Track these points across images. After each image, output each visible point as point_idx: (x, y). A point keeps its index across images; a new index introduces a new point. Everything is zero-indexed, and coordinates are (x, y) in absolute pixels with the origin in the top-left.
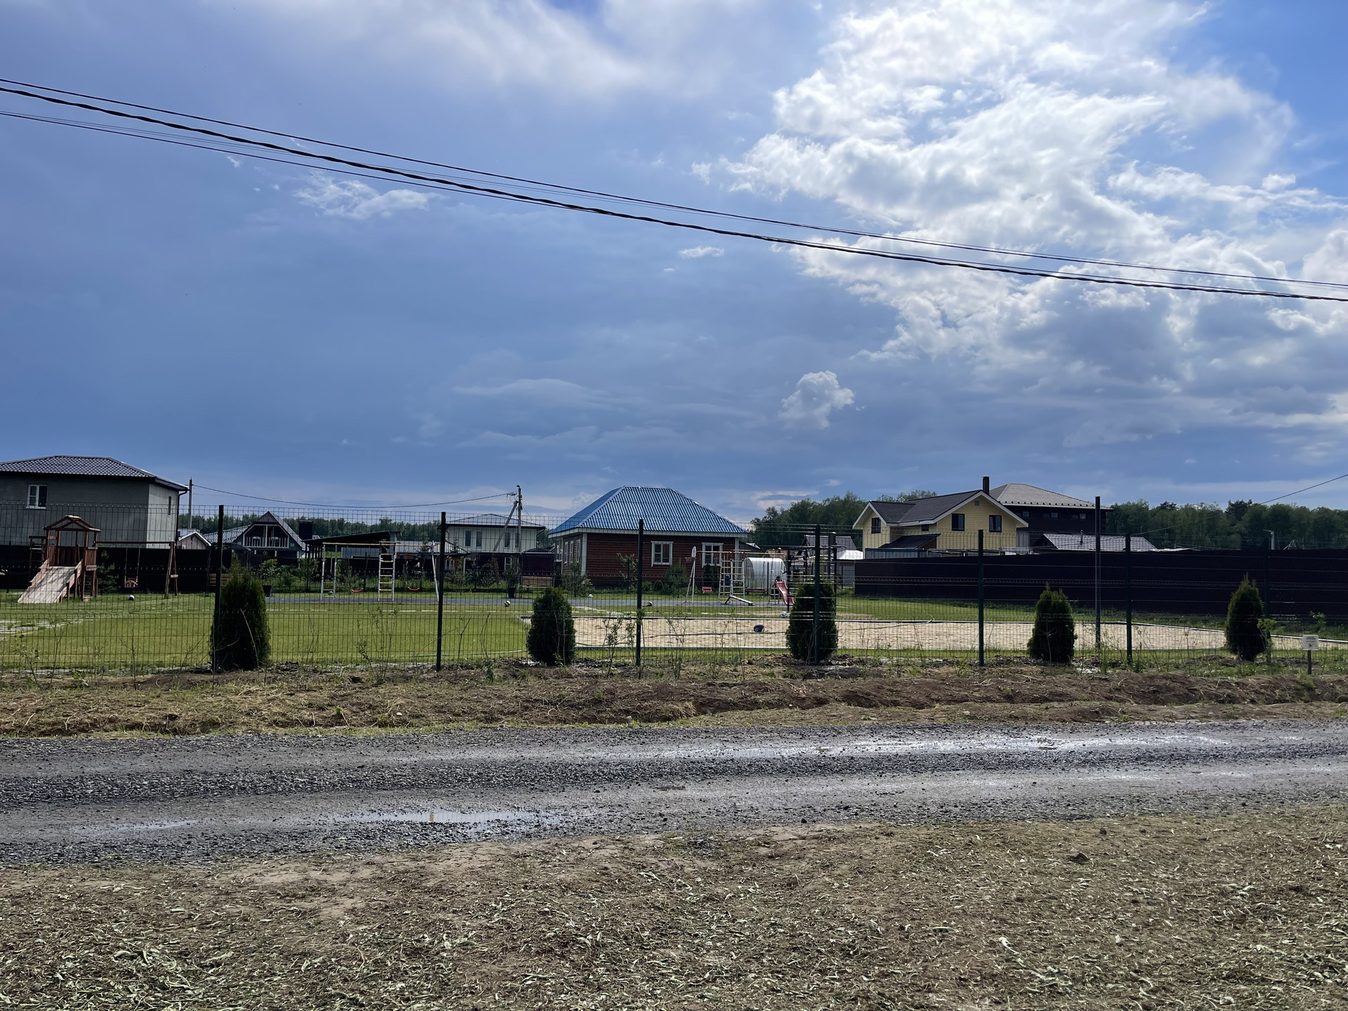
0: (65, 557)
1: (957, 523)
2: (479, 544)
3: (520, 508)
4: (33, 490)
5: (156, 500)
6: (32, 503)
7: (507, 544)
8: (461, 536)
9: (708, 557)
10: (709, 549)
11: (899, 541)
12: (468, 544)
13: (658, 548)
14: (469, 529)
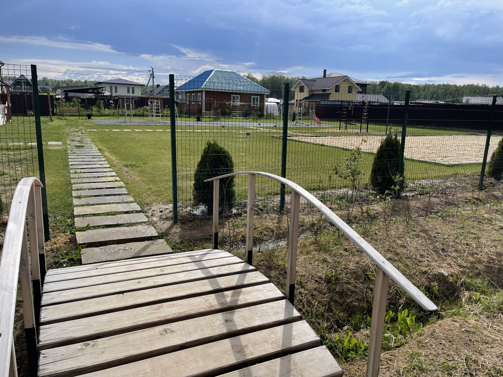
1: (337, 89)
7: (128, 92)
8: (108, 88)
9: (254, 102)
10: (254, 98)
11: (312, 96)
12: (111, 91)
13: (234, 97)
14: (111, 85)
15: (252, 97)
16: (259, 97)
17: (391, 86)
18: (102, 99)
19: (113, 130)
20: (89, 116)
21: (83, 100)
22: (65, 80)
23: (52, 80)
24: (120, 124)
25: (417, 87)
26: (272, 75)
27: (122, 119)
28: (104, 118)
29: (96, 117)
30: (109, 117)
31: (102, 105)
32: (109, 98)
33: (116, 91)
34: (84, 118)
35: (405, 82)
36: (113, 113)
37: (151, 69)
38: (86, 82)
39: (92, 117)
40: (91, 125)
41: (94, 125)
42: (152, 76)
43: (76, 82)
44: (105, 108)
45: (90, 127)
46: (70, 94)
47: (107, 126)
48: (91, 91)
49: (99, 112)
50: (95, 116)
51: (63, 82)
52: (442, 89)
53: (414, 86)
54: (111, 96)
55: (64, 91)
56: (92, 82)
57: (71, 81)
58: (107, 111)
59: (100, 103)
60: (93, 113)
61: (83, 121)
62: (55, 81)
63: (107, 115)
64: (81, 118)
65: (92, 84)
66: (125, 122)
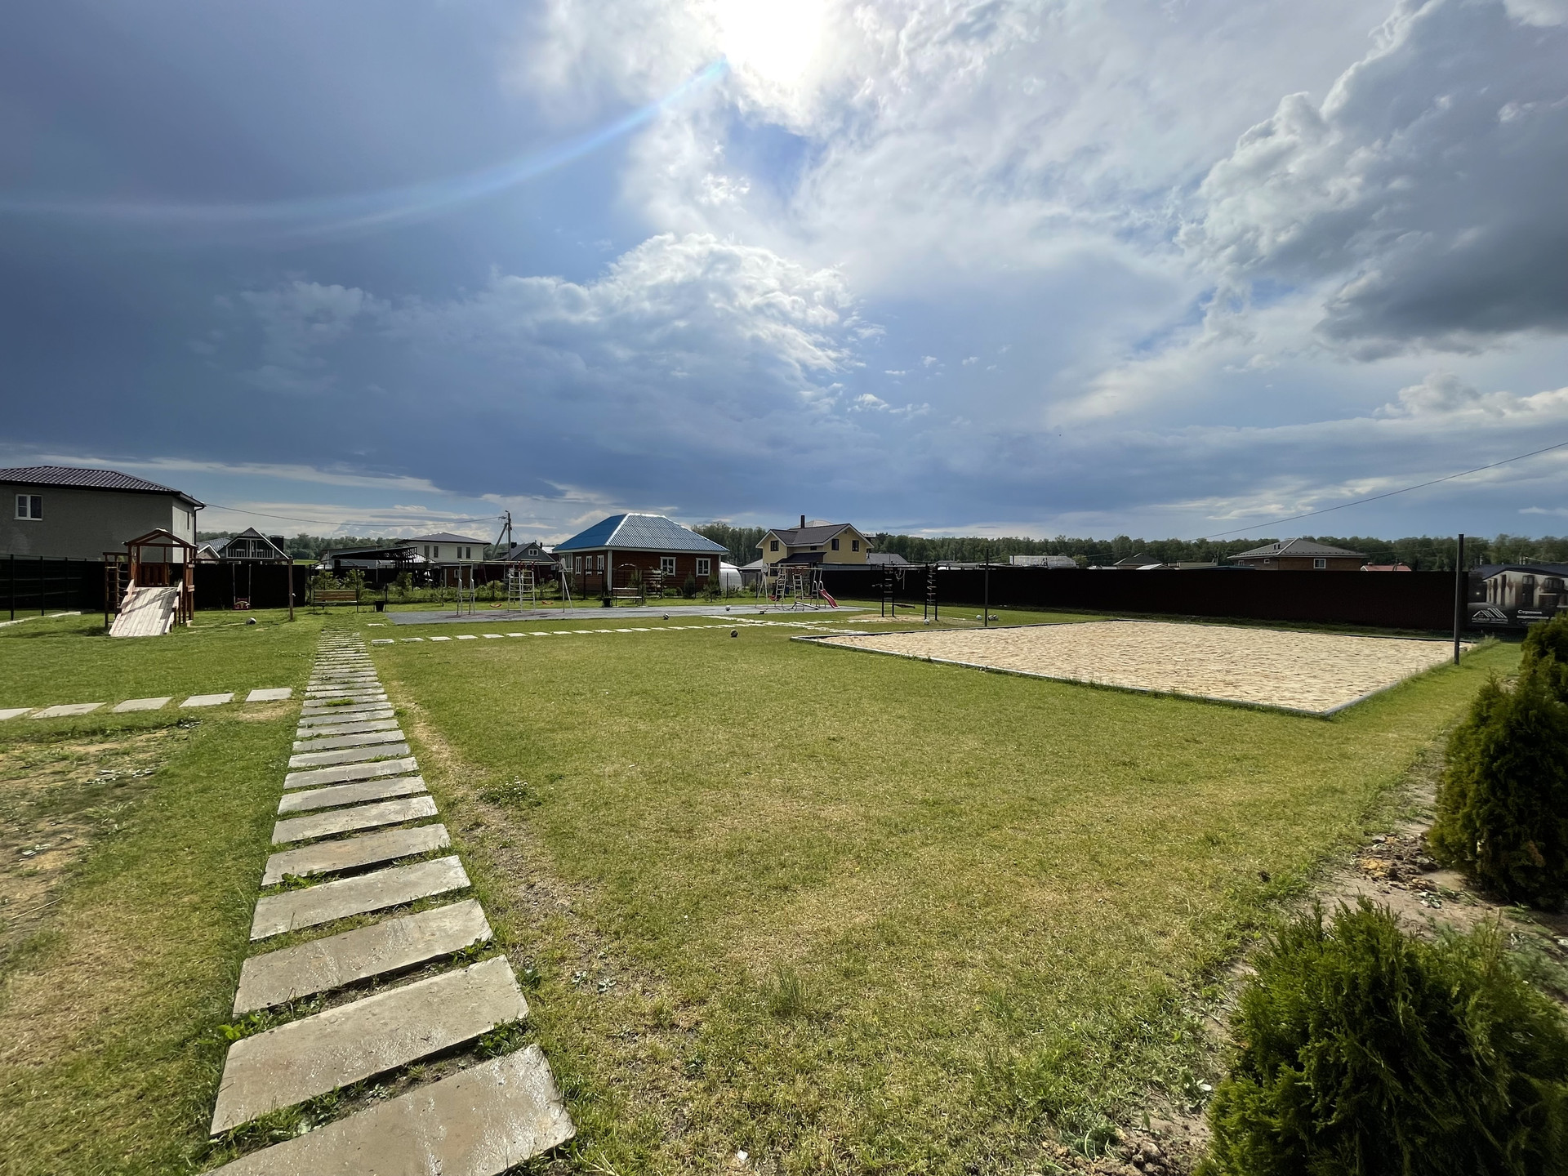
0: (152, 575)
3: (510, 529)
4: (22, 501)
5: (179, 515)
6: (23, 513)
7: (460, 556)
8: (421, 550)
9: (700, 569)
10: (700, 562)
11: (793, 557)
12: (427, 555)
13: (665, 561)
14: (427, 544)
15: (698, 559)
16: (709, 560)
17: (895, 541)
18: (409, 570)
19: (434, 639)
20: (380, 606)
21: (370, 574)
22: (342, 539)
23: (317, 538)
24: (448, 621)
25: (932, 541)
26: (709, 525)
27: (450, 609)
28: (411, 606)
29: (395, 606)
30: (422, 605)
31: (409, 581)
32: (422, 567)
33: (436, 555)
34: (368, 608)
35: (913, 534)
36: (432, 595)
37: (506, 515)
38: (380, 540)
39: (386, 607)
40: (381, 627)
41: (389, 625)
42: (508, 526)
43: (361, 541)
44: (414, 586)
45: (378, 632)
46: (344, 562)
47: (419, 628)
48: (388, 555)
49: (402, 594)
50: (392, 603)
51: (337, 542)
52: (969, 544)
53: (928, 540)
54: (426, 563)
55: (334, 557)
56: (392, 540)
57: (353, 540)
58: (417, 593)
59: (405, 577)
60: (390, 596)
61: (364, 615)
62: (322, 539)
63: (419, 602)
64: (361, 608)
65: (392, 544)
66: (458, 616)
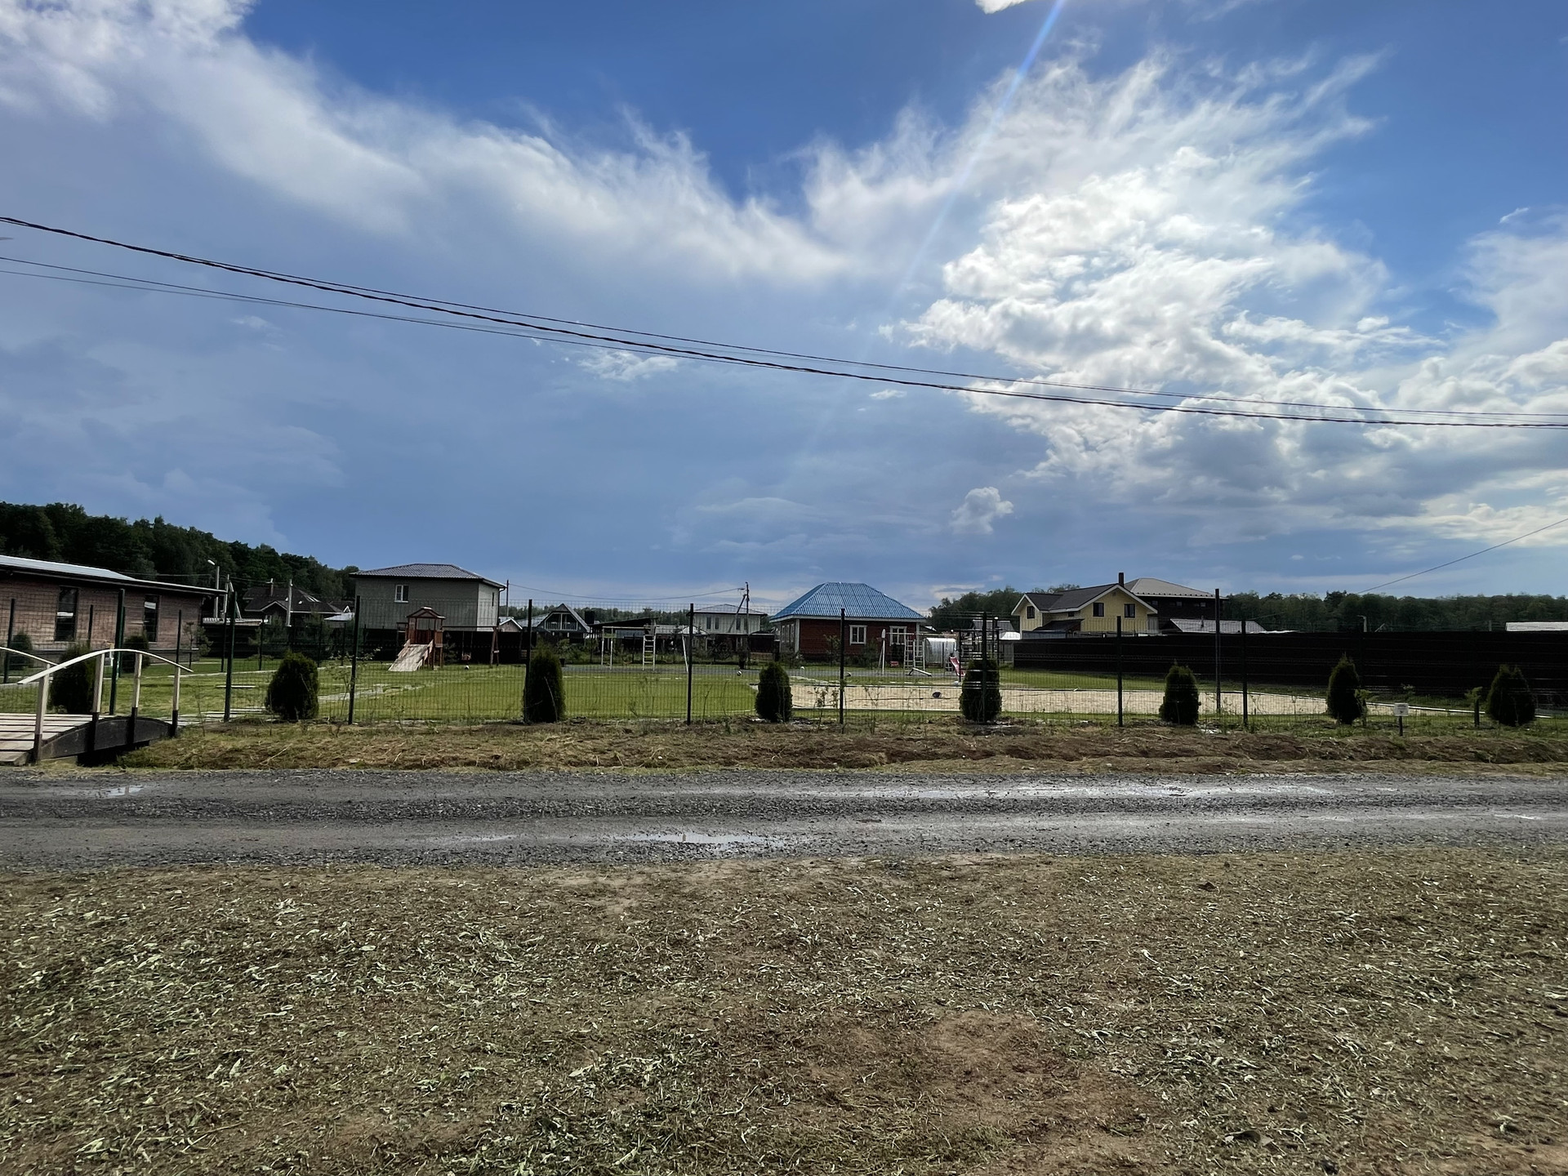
0: (421, 638)
1: (1098, 610)
2: (717, 628)
3: (748, 600)
4: (399, 588)
5: (484, 596)
6: (399, 598)
9: (895, 638)
11: (1050, 625)
13: (855, 630)
14: (709, 616)
15: (892, 628)
16: (905, 628)
